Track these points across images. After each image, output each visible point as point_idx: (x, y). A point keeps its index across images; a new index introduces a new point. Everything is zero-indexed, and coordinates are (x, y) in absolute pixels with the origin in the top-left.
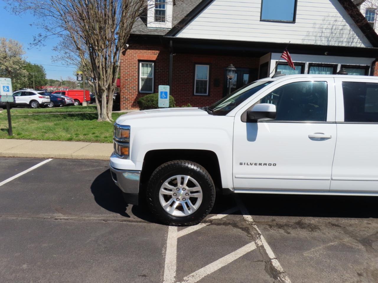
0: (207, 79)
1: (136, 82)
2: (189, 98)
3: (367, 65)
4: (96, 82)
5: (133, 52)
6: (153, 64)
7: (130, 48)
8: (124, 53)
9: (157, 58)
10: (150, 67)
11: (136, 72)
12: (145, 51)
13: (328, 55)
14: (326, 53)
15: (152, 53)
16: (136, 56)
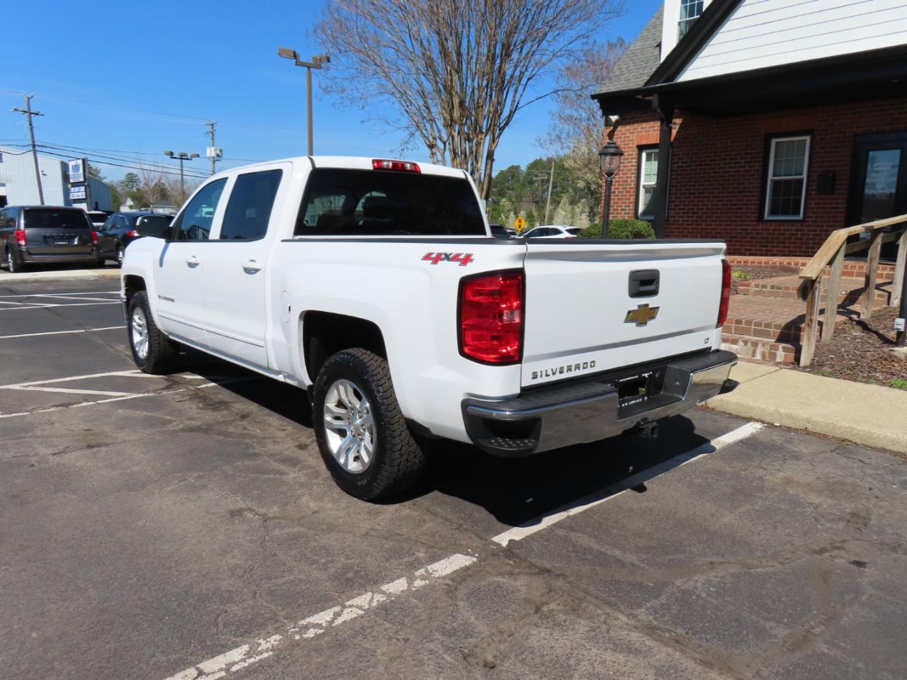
0: (802, 175)
1: (632, 195)
5: (629, 130)
7: (620, 123)
8: (611, 136)
9: (676, 136)
11: (631, 173)
12: (652, 123)
16: (634, 138)
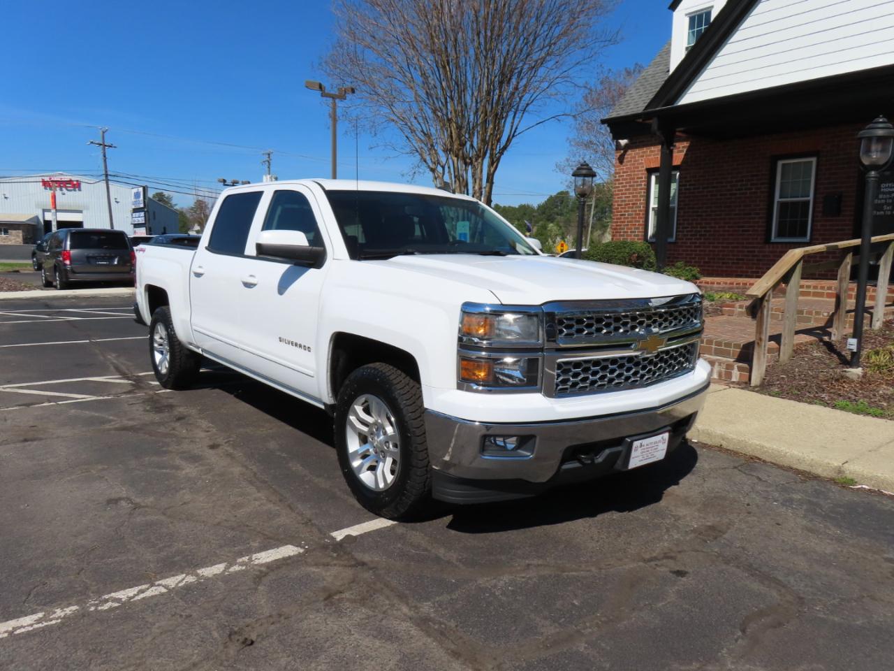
0: (808, 196)
2: (754, 252)
5: (638, 153)
6: (678, 174)
7: (630, 147)
8: (621, 159)
9: (684, 159)
11: (641, 196)
16: (643, 162)
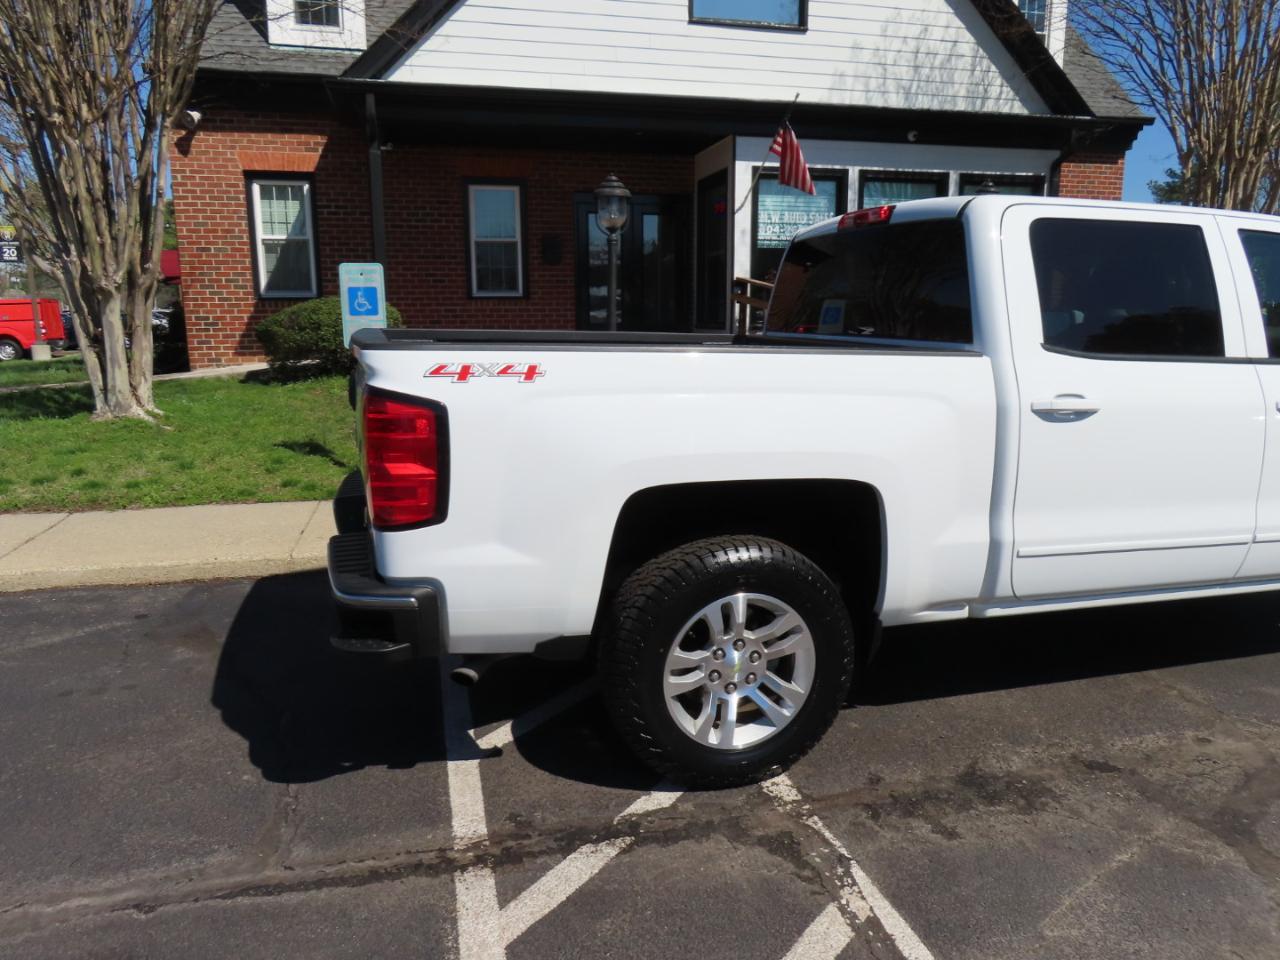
0: (514, 237)
1: (245, 256)
2: (455, 311)
3: (1038, 173)
4: (71, 262)
5: (220, 141)
6: (306, 187)
7: (204, 125)
8: (183, 147)
9: (319, 163)
10: (293, 199)
11: (240, 218)
12: (269, 136)
13: (918, 141)
14: (911, 137)
15: (299, 144)
16: (236, 157)
